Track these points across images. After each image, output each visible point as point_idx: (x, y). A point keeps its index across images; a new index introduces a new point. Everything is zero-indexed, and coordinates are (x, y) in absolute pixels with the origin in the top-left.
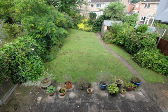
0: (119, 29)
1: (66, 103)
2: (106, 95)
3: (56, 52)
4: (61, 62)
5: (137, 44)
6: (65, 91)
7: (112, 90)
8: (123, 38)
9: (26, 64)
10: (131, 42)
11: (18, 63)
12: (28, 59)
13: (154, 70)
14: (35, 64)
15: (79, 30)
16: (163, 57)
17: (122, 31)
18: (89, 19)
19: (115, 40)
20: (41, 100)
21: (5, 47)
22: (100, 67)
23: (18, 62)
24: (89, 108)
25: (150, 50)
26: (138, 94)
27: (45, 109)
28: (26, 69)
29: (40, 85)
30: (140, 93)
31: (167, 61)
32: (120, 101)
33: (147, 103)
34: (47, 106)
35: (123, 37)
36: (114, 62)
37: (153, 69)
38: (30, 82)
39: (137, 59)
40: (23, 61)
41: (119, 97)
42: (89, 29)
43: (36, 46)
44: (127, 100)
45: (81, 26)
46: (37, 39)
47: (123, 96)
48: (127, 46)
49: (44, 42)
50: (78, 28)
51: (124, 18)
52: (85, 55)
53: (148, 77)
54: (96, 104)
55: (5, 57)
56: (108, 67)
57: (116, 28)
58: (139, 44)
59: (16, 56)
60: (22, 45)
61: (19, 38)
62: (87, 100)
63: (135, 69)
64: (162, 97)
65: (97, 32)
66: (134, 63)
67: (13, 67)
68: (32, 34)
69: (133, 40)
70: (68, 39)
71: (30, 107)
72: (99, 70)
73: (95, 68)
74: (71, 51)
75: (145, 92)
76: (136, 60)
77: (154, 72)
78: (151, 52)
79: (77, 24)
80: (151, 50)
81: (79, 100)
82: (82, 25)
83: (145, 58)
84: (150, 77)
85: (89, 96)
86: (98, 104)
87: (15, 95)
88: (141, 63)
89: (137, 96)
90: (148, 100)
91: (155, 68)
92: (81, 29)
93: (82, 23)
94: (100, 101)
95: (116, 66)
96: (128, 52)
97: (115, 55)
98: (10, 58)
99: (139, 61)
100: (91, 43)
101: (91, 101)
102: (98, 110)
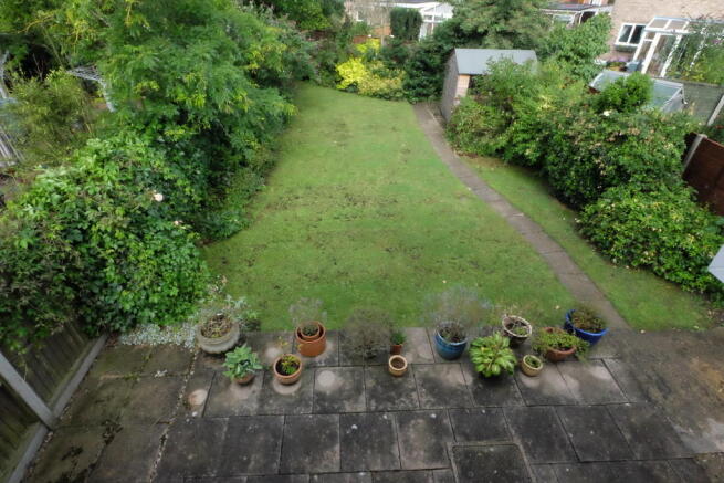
0: (522, 92)
1: (306, 413)
2: (461, 381)
3: (250, 197)
4: (273, 242)
5: (597, 162)
6: (298, 367)
7: (486, 361)
8: (539, 131)
9: (132, 258)
10: (574, 151)
11: (100, 256)
12: (141, 236)
13: (663, 276)
14: (168, 255)
15: (345, 91)
16: (706, 222)
17: (537, 100)
18: (386, 39)
19: (502, 140)
20: (207, 401)
21: (39, 191)
22: (437, 265)
23: (99, 253)
24: (398, 434)
25: (651, 190)
26: (591, 377)
27: (223, 437)
28: (136, 277)
29: (196, 340)
30: (601, 373)
31: (719, 237)
32: (521, 405)
33: (626, 411)
34: (230, 426)
35: (537, 128)
36: (498, 241)
37: (659, 271)
38: (153, 329)
39: (595, 226)
40: (120, 246)
41: (515, 388)
42: (389, 87)
43: (166, 178)
44: (549, 398)
45: (352, 71)
46: (166, 143)
47: (530, 383)
48: (553, 171)
49: (197, 155)
50: (338, 82)
51: (548, 38)
52: (374, 209)
53: (637, 304)
54: (425, 416)
55: (45, 236)
56: (472, 262)
57: (511, 86)
58: (608, 162)
59: (90, 227)
60: (110, 178)
61: (94, 143)
62: (390, 399)
63: (583, 269)
64: (686, 386)
65: (423, 98)
66: (582, 246)
67: (81, 274)
68: (147, 124)
69: (582, 144)
70: (295, 133)
71: (165, 431)
72: (435, 276)
73: (416, 267)
74: (314, 189)
75: (618, 367)
76: (589, 234)
77: (663, 284)
78: (656, 197)
79: (336, 61)
80: (658, 190)
81: (356, 401)
82: (355, 69)
83: (630, 224)
84: (642, 304)
85: (395, 387)
86: (432, 419)
87: (100, 384)
88: (612, 243)
89: (589, 384)
90: (628, 400)
91: (668, 266)
92: (354, 88)
93: (355, 57)
94: (439, 404)
95: (507, 256)
96: (558, 195)
97: (501, 209)
98: (65, 237)
99: (600, 235)
100: (400, 155)
101: (403, 403)
102: (434, 440)
